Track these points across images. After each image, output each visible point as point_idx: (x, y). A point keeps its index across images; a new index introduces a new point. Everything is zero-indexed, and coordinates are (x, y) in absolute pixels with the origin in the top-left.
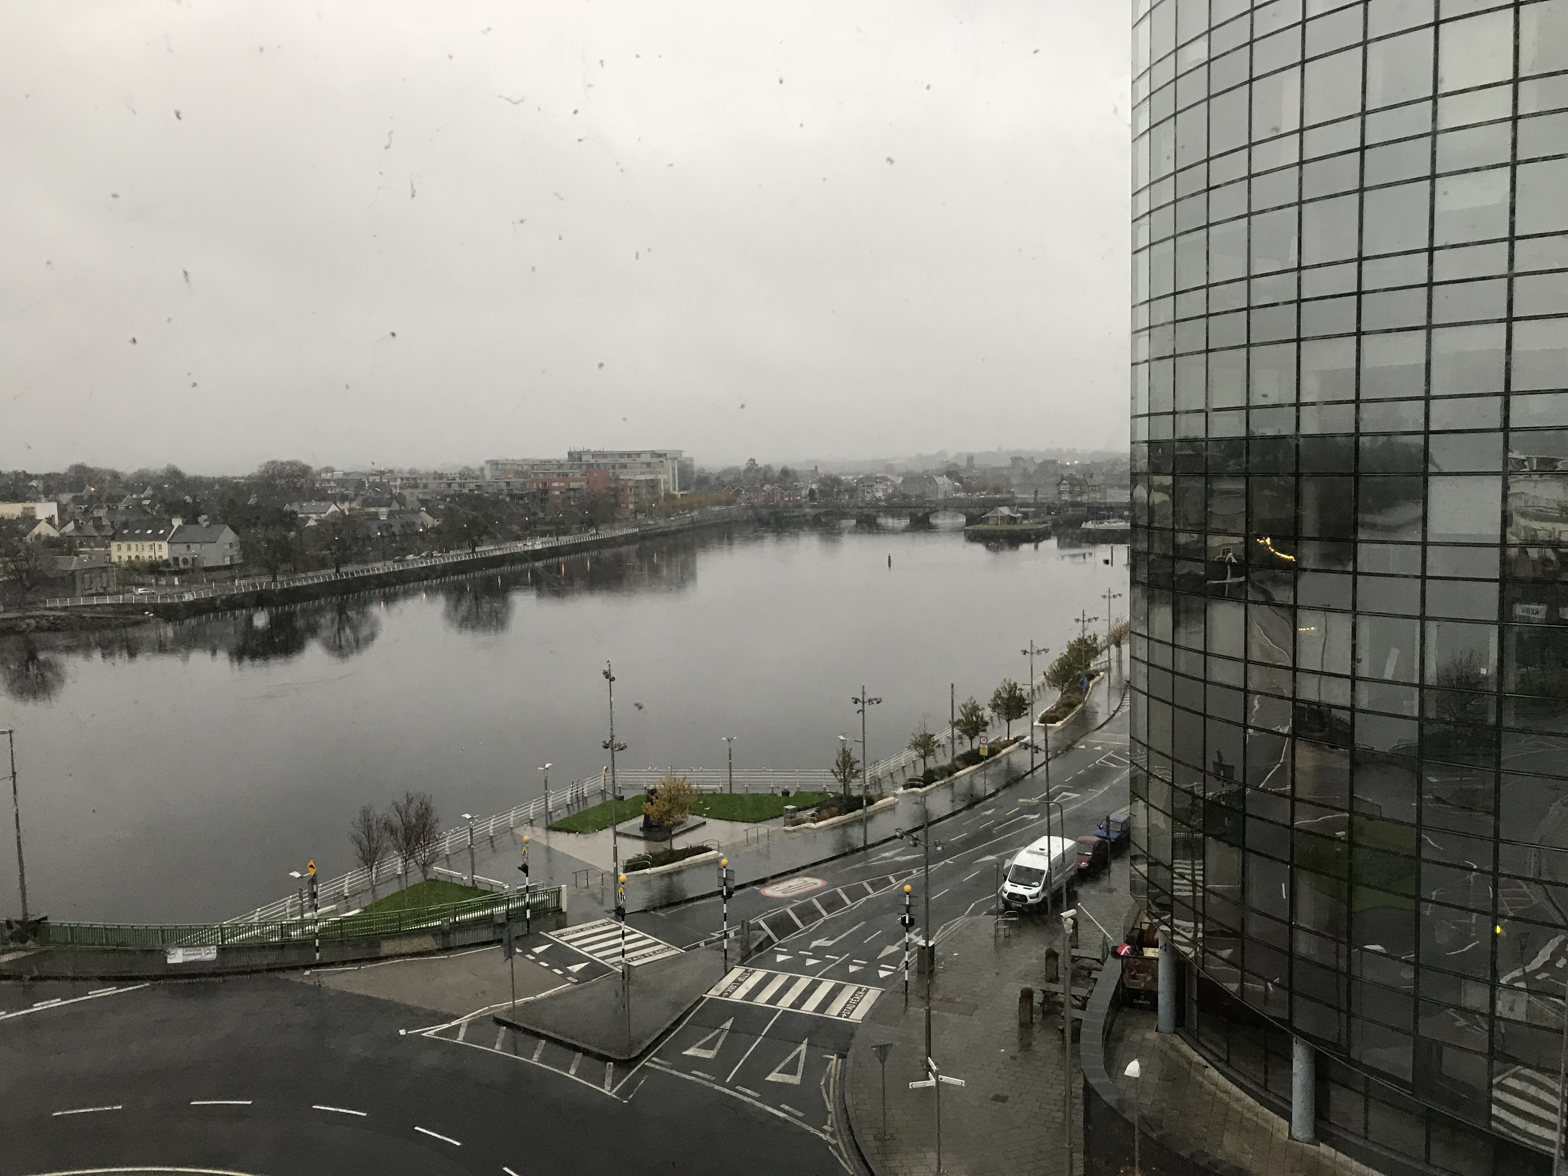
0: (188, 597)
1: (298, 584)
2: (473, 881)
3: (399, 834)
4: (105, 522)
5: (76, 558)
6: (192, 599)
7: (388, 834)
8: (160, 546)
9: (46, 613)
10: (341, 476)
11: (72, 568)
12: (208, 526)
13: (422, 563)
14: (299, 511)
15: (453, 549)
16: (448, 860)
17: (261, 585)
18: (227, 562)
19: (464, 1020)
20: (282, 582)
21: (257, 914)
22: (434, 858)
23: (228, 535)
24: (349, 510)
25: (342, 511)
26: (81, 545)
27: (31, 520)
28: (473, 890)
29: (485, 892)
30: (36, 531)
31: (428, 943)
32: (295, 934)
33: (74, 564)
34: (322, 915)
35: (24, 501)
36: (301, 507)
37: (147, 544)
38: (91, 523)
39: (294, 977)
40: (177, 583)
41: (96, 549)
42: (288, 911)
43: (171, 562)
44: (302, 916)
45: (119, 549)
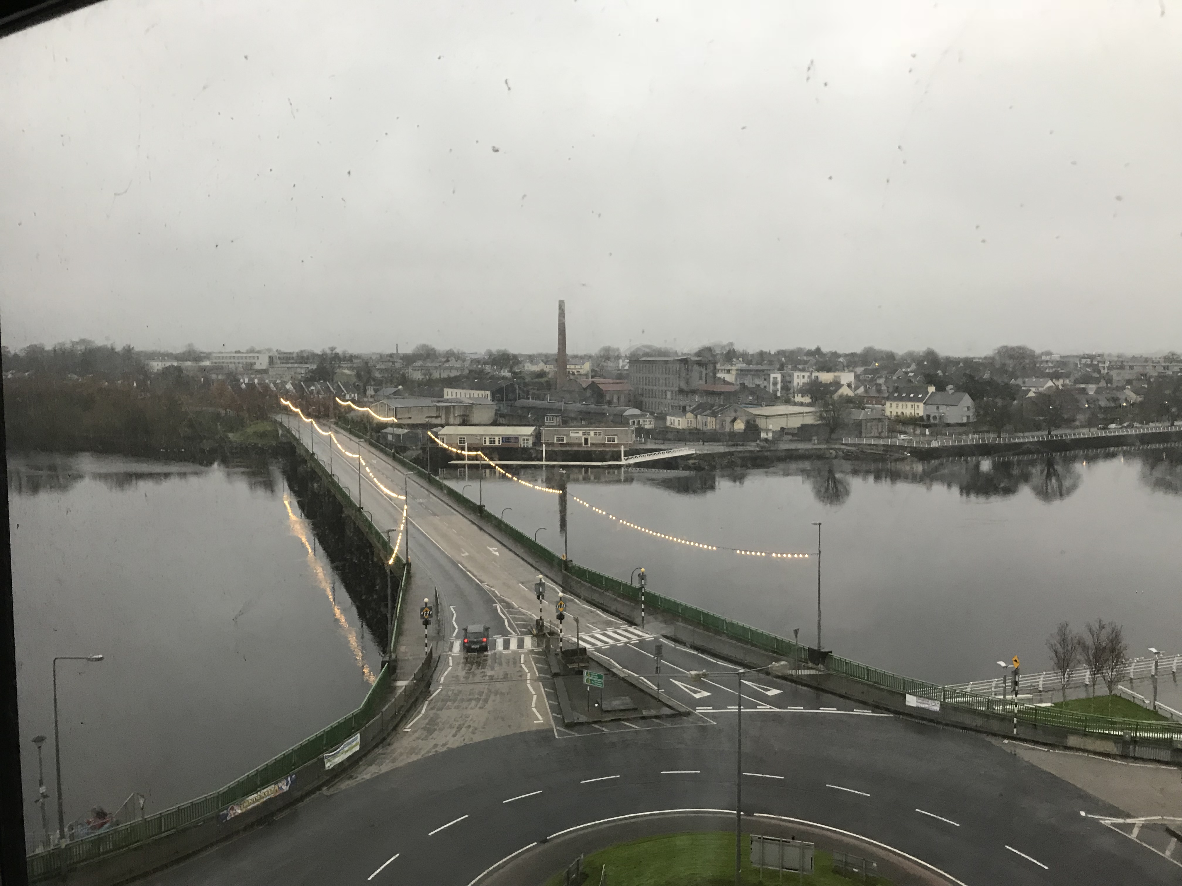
0: (935, 444)
1: (1017, 441)
2: (1155, 707)
3: (1090, 652)
4: (884, 388)
5: (863, 411)
6: (937, 445)
7: (1080, 650)
8: (918, 406)
9: (843, 447)
10: (1058, 359)
11: (860, 418)
12: (953, 394)
13: (1123, 431)
14: (1022, 385)
15: (1153, 422)
16: (1131, 682)
17: (988, 439)
18: (965, 420)
19: (1139, 821)
20: (1005, 439)
21: (970, 686)
22: (1121, 679)
23: (967, 400)
24: (1063, 386)
25: (1057, 387)
26: (868, 403)
27: (837, 385)
28: (1154, 714)
29: (1165, 719)
30: (840, 391)
31: (1110, 747)
32: (998, 708)
33: (861, 415)
34: (1022, 699)
35: (834, 372)
36: (1024, 383)
37: (909, 404)
38: (874, 388)
39: (994, 741)
40: (927, 433)
41: (876, 406)
42: (993, 689)
43: (925, 418)
44: (1004, 697)
45: (891, 406)
